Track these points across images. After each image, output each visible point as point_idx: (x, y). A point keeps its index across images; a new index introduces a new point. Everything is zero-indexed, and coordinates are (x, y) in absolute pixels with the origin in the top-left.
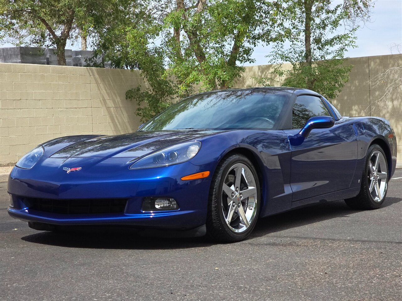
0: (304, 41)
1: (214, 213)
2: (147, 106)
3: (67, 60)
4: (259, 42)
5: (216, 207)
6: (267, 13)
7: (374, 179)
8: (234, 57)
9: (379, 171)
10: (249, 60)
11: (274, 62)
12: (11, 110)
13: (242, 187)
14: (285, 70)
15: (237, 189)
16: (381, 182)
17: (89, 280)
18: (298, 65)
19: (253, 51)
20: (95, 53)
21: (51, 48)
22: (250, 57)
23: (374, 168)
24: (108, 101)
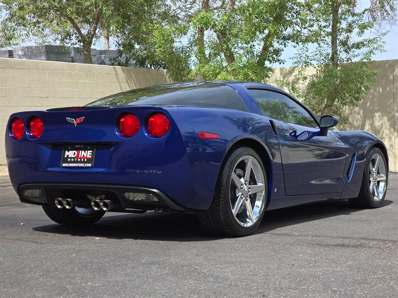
0: (331, 44)
3: (93, 59)
4: (289, 43)
6: (298, 13)
10: (278, 60)
12: (38, 107)
17: (166, 280)
19: (283, 51)
20: (120, 53)
21: (77, 47)
22: (279, 58)
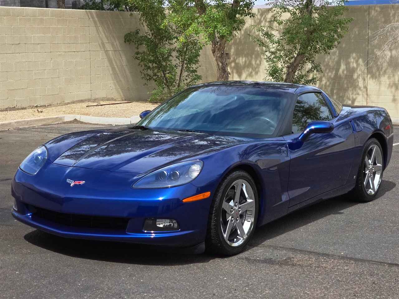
1: (213, 231)
2: (146, 50)
5: (215, 225)
7: (369, 173)
8: (235, 11)
9: (375, 164)
10: (249, 14)
11: (275, 10)
12: (9, 54)
13: (241, 200)
14: (285, 20)
15: (236, 204)
16: (376, 175)
18: (298, 14)
19: (254, 4)
23: (370, 161)
24: (106, 45)
